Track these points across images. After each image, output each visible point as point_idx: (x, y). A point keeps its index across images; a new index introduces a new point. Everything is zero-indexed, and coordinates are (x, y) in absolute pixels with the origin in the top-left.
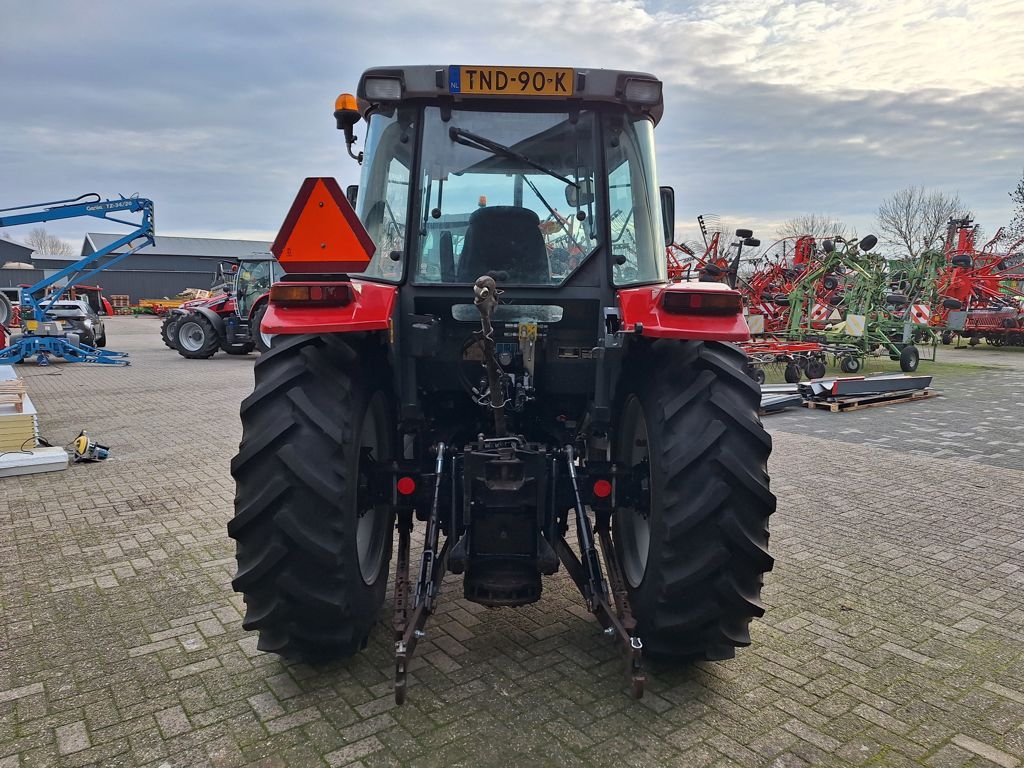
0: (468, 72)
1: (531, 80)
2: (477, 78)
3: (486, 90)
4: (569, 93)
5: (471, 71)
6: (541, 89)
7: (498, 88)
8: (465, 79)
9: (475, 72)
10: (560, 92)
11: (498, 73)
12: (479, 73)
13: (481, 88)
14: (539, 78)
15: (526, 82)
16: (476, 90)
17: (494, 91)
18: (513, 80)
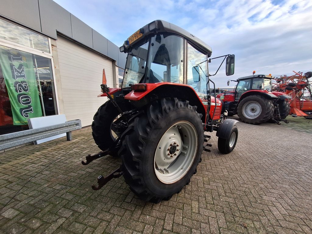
1: (136, 35)
6: (138, 37)
7: (133, 40)
12: (130, 38)
13: (131, 42)
18: (134, 37)
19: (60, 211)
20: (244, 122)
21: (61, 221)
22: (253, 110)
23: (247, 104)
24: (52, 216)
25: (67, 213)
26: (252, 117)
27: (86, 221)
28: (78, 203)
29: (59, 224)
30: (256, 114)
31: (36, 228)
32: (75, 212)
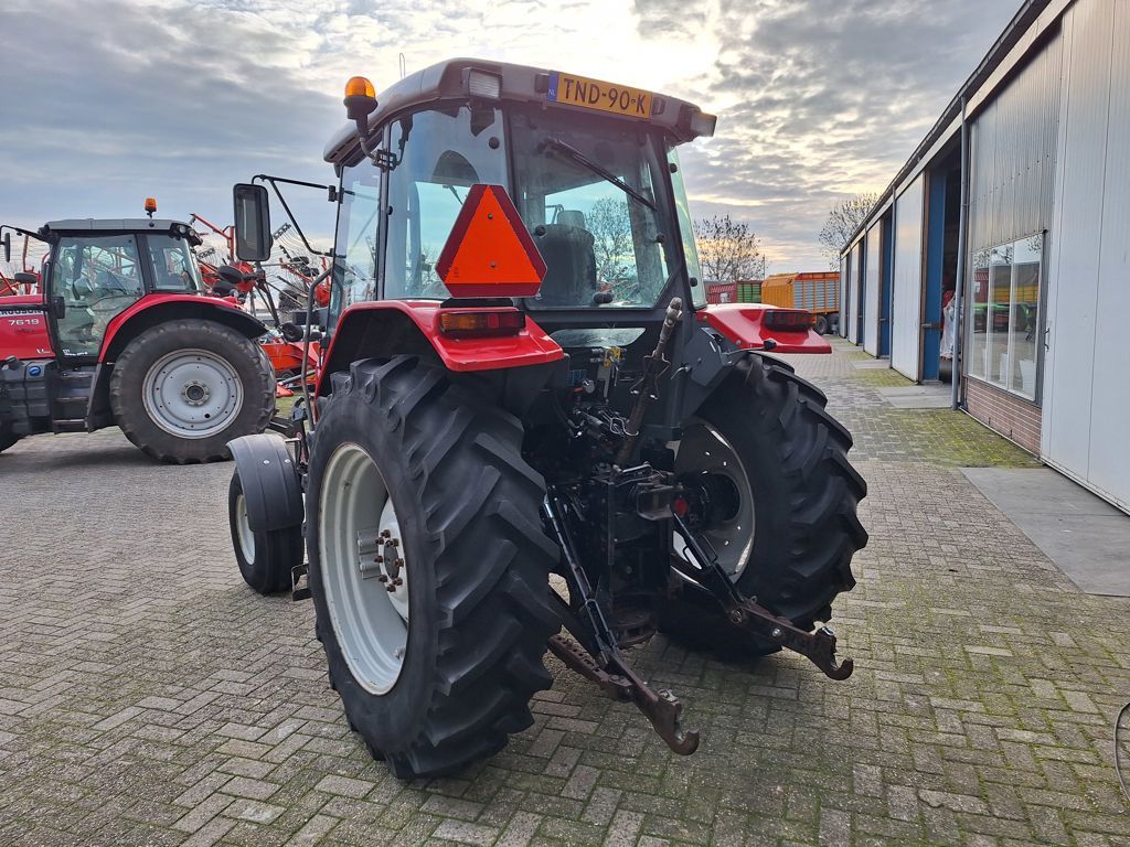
0: (566, 80)
1: (618, 99)
2: (573, 88)
3: (579, 102)
4: (646, 116)
5: (569, 80)
6: (624, 109)
7: (591, 102)
8: (562, 88)
9: (573, 81)
10: (640, 114)
11: (593, 86)
12: (575, 83)
13: (576, 99)
14: (625, 96)
15: (614, 100)
16: (571, 101)
17: (586, 104)
18: (604, 95)
19: (905, 818)
20: (170, 461)
21: (934, 797)
22: (195, 393)
23: (156, 371)
24: (934, 826)
25: (902, 795)
26: (196, 427)
27: (900, 750)
28: (852, 788)
29: (943, 795)
30: (210, 408)
31: (992, 838)
32: (886, 782)
